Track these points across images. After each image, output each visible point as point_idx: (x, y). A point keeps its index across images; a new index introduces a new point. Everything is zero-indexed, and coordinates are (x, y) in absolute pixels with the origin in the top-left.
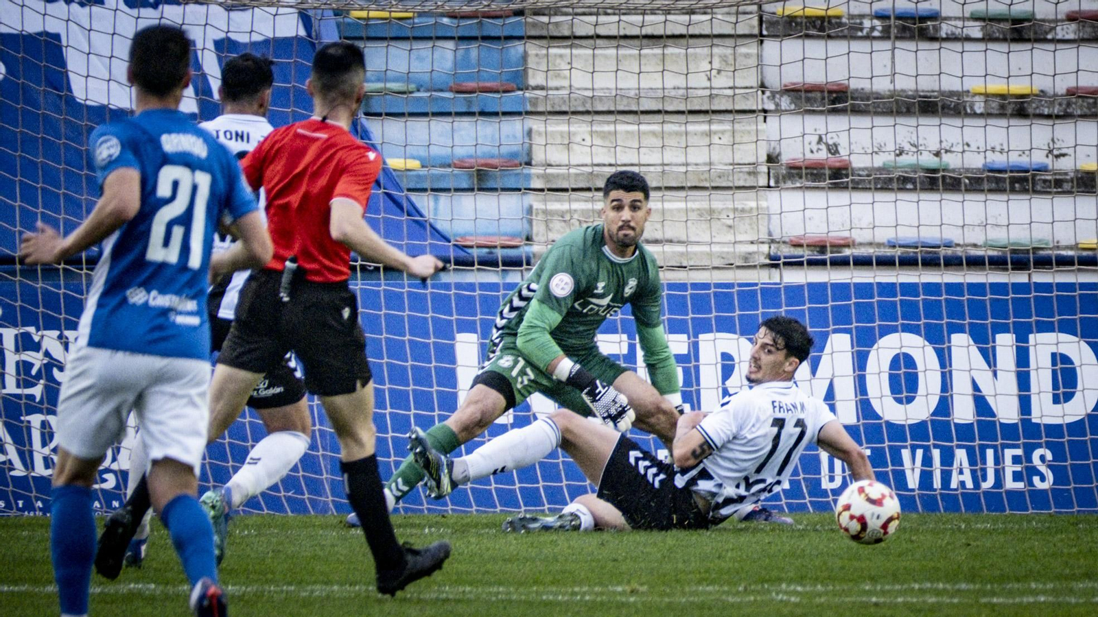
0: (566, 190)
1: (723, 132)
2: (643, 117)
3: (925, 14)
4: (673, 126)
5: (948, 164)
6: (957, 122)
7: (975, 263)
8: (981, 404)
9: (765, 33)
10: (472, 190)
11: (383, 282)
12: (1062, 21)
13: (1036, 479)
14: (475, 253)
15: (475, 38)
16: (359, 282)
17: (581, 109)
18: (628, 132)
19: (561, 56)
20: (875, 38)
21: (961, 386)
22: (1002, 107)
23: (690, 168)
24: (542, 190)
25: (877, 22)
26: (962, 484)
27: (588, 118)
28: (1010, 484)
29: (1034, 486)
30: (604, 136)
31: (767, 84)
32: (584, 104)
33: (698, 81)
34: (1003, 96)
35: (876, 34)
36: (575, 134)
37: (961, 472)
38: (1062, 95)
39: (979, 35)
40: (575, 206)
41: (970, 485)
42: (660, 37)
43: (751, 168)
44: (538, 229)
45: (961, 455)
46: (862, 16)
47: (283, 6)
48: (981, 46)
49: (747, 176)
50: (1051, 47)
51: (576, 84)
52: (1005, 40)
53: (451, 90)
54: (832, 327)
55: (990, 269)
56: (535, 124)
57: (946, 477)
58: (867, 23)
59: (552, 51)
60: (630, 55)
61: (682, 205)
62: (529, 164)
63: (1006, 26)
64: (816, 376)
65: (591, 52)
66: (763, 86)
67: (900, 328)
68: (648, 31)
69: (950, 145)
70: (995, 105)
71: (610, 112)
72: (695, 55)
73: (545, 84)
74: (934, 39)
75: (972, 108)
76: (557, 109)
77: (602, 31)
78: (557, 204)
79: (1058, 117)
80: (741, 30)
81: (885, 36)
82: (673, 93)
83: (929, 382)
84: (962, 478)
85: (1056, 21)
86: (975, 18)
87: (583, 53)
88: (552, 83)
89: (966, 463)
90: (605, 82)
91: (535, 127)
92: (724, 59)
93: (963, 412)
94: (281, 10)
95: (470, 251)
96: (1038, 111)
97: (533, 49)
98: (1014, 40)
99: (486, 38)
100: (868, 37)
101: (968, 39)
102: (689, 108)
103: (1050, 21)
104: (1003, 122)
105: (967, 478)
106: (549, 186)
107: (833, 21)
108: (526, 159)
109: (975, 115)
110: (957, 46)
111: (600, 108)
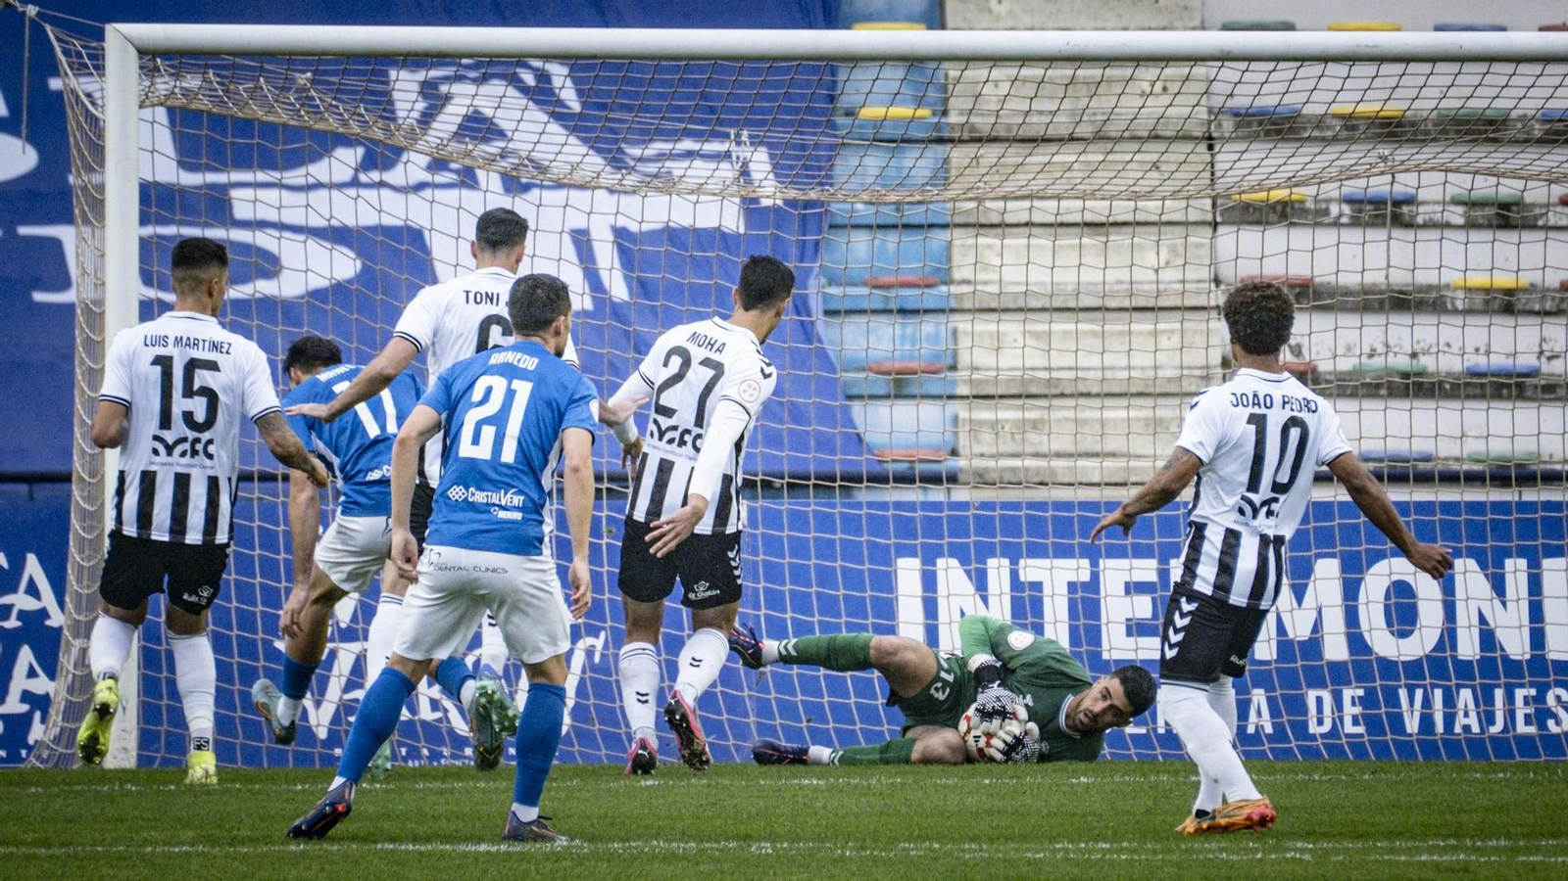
0: (992, 397)
1: (1172, 331)
2: (1082, 315)
3: (1400, 198)
4: (1116, 325)
5: (1425, 368)
6: (1433, 319)
7: (1450, 478)
8: (1488, 638)
9: (1219, 219)
10: (887, 397)
11: (812, 500)
12: (1555, 205)
13: (1551, 723)
14: (891, 468)
15: (895, 226)
16: (786, 500)
17: (1011, 305)
18: (1065, 332)
19: (990, 247)
20: (1343, 225)
21: (1466, 617)
22: (1487, 302)
23: (1134, 374)
24: (967, 397)
25: (1346, 209)
26: (1467, 728)
27: (1021, 316)
28: (1522, 728)
29: (1548, 730)
30: (1036, 335)
31: (1222, 276)
32: (1015, 301)
33: (1144, 275)
34: (1487, 291)
35: (1344, 220)
36: (1005, 334)
37: (1466, 715)
38: (1554, 290)
39: (1460, 221)
40: (1003, 415)
41: (1476, 729)
42: (1102, 225)
43: (1203, 373)
44: (963, 441)
45: (1465, 696)
46: (1328, 201)
47: (705, 194)
48: (1461, 236)
49: (1198, 381)
50: (1541, 235)
51: (1006, 277)
52: (1490, 226)
53: (865, 284)
54: (1314, 551)
55: (1492, 486)
56: (962, 323)
57: (1450, 720)
58: (1334, 209)
59: (982, 240)
60: (1068, 246)
61: (1123, 414)
62: (953, 368)
63: (1490, 211)
64: (1304, 605)
65: (1024, 241)
66: (1217, 281)
67: (1388, 552)
68: (1089, 217)
69: (1428, 346)
70: (1479, 298)
71: (1043, 310)
72: (1141, 246)
73: (972, 278)
74: (1409, 225)
75: (1453, 304)
76: (986, 306)
77: (1037, 218)
78: (984, 413)
79: (1547, 313)
80: (1193, 216)
81: (1356, 223)
82: (1116, 287)
83: (1430, 613)
84: (1465, 721)
85: (1548, 205)
86: (1456, 202)
87: (1016, 241)
88: (981, 277)
89: (1471, 705)
90: (1039, 276)
91: (961, 326)
92: (1173, 249)
93: (1468, 647)
94: (702, 198)
95: (885, 465)
96: (1527, 307)
97: (961, 239)
98: (1500, 227)
99: (907, 226)
100: (1336, 224)
101: (1448, 226)
102: (1134, 304)
103: (1541, 206)
104: (1484, 320)
105: (1473, 721)
106: (974, 393)
107: (1296, 206)
108: (949, 361)
109: (1455, 311)
110: (1436, 234)
111: (1034, 304)
